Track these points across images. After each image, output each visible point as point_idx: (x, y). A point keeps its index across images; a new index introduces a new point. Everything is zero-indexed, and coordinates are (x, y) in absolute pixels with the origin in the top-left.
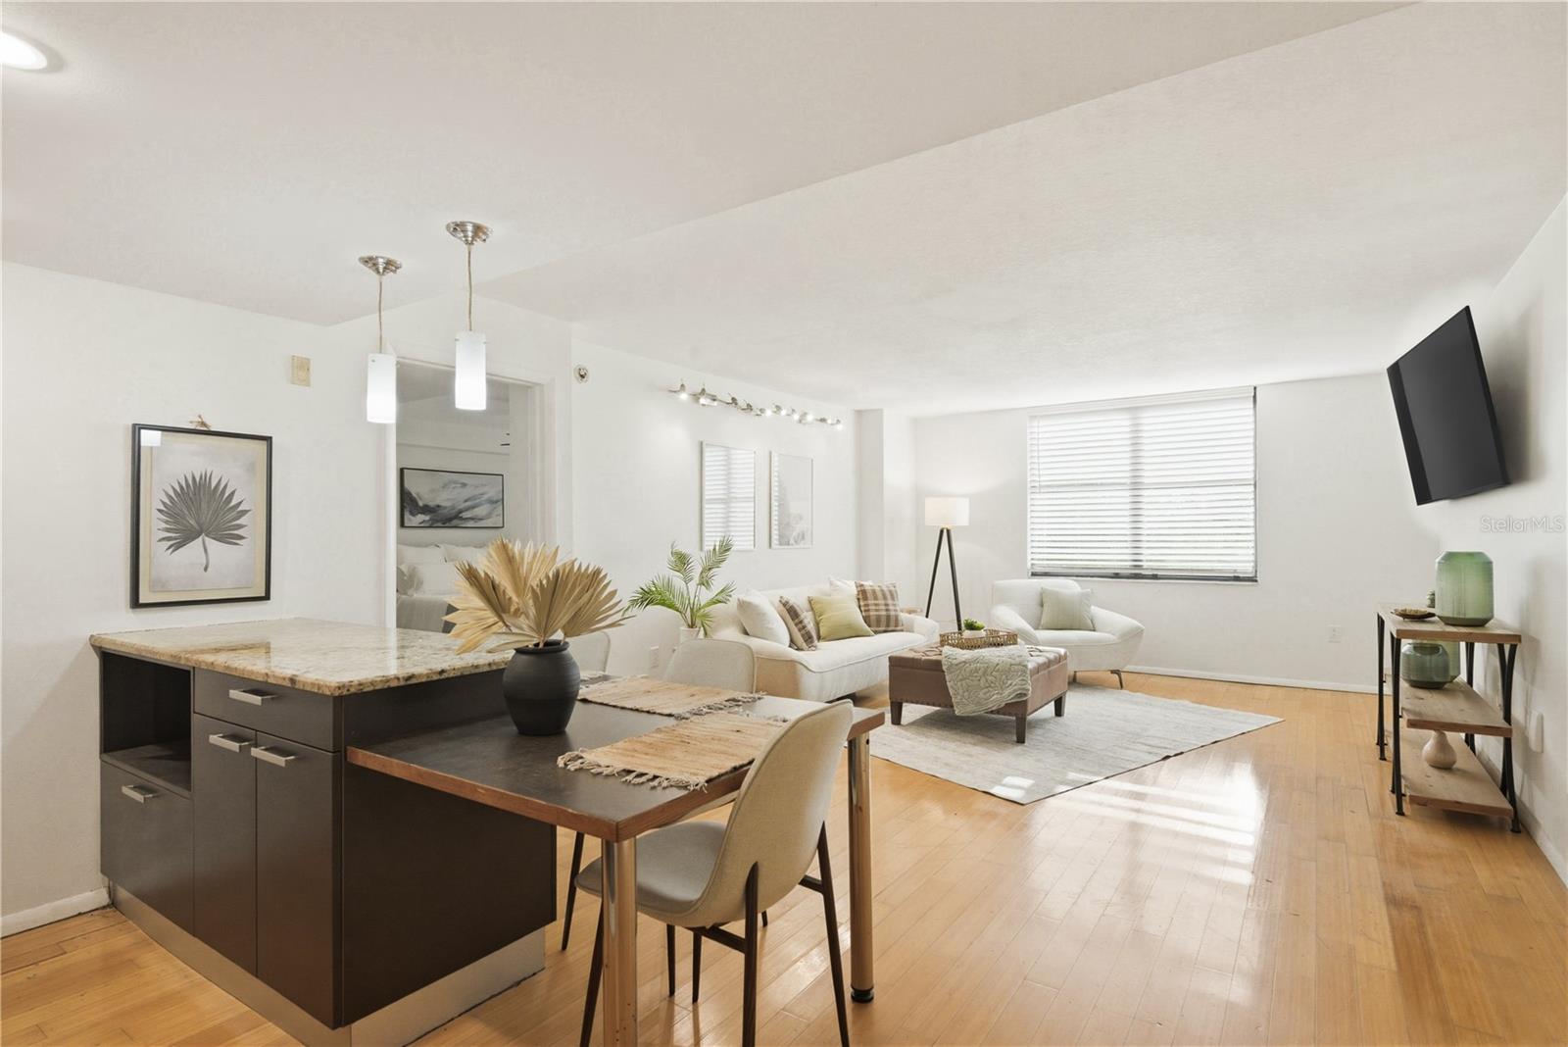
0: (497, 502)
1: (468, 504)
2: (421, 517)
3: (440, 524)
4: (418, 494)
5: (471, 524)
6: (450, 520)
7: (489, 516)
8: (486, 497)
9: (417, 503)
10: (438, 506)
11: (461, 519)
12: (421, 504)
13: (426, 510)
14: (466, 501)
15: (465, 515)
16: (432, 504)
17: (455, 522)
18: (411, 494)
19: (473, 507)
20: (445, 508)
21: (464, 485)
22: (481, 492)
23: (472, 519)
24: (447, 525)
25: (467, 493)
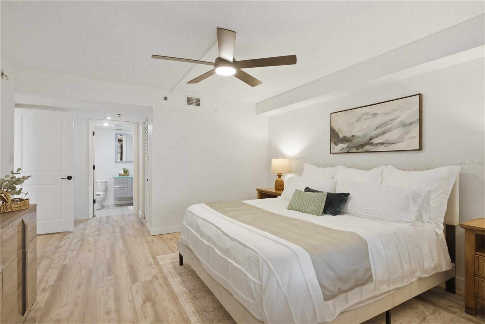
0: (411, 124)
1: (379, 130)
2: (341, 146)
3: (354, 150)
4: (339, 129)
5: (381, 148)
6: (362, 146)
7: (400, 140)
8: (398, 120)
9: (339, 137)
10: (353, 136)
11: (372, 144)
12: (341, 136)
13: (345, 140)
14: (377, 128)
15: (375, 141)
16: (349, 135)
17: (367, 148)
18: (335, 130)
19: (383, 133)
20: (358, 137)
21: (375, 115)
22: (392, 117)
23: (382, 144)
24: (360, 150)
25: (378, 121)
